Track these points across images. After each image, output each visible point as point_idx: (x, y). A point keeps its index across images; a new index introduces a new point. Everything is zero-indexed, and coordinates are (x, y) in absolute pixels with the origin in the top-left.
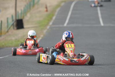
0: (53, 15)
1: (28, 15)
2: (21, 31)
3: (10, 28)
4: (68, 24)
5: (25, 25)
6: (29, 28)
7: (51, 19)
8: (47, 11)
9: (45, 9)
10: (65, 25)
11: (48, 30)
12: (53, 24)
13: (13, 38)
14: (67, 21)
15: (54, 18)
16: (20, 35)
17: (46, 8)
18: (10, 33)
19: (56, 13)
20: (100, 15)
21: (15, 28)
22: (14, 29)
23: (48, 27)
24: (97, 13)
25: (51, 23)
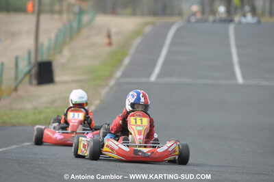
0: (125, 55)
1: (66, 52)
2: (46, 89)
3: (21, 81)
4: (159, 76)
5: (58, 76)
6: (66, 82)
7: (120, 62)
8: (110, 44)
9: (106, 40)
10: (153, 78)
11: (111, 88)
12: (124, 75)
13: (29, 106)
14: (157, 70)
15: (127, 61)
16: (44, 99)
17: (109, 36)
18: (20, 92)
19: (132, 50)
20: (235, 59)
21: (35, 82)
22: (31, 83)
23: (112, 82)
24: (230, 54)
25: (119, 74)
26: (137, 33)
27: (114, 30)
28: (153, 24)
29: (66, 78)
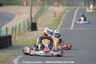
0: (61, 20)
1: (40, 19)
2: (35, 32)
5: (39, 28)
7: (59, 23)
8: (55, 16)
9: (54, 15)
12: (61, 27)
13: (30, 38)
15: (61, 22)
16: (35, 36)
17: (55, 14)
19: (63, 18)
21: (30, 30)
25: (59, 27)
26: (64, 12)
27: (56, 11)
28: (69, 9)
29: (41, 29)
